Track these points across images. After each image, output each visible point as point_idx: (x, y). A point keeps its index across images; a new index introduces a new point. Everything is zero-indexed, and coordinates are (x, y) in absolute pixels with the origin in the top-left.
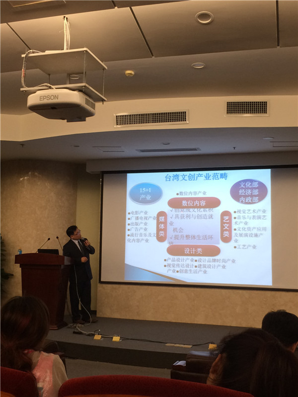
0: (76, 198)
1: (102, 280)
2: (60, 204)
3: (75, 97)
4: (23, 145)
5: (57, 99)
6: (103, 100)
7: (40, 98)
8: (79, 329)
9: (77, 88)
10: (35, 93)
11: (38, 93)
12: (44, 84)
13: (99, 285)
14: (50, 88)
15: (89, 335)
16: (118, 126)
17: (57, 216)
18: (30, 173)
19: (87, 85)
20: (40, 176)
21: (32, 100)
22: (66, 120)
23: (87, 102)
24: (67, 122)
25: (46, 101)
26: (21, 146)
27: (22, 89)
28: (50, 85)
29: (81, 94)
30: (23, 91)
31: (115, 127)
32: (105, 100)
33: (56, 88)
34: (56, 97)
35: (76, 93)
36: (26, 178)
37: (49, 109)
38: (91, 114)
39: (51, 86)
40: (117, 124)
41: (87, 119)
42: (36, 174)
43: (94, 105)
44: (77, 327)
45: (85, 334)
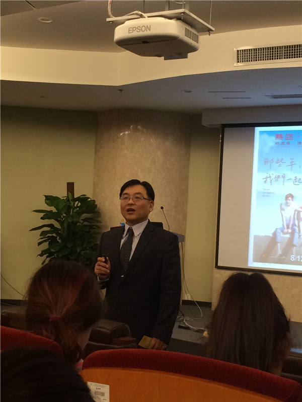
0: (189, 159)
1: (219, 264)
2: (169, 166)
3: (172, 28)
4: (121, 90)
5: (150, 30)
6: (209, 31)
7: (129, 30)
8: (186, 324)
9: (175, 15)
10: (123, 23)
11: (127, 23)
12: (134, 12)
13: (215, 270)
14: (141, 16)
15: (198, 331)
16: (240, 64)
17: (164, 181)
18: (132, 126)
19: (187, 12)
20: (144, 130)
21: (120, 32)
22: (163, 58)
23: (187, 33)
24: (165, 59)
25: (135, 34)
26: (120, 92)
27: (108, 20)
28: (140, 13)
29: (179, 22)
30: (110, 22)
31: (235, 65)
32: (212, 30)
33: (148, 17)
34: (148, 28)
35: (173, 21)
36: (127, 132)
37: (141, 43)
38: (194, 49)
39: (143, 14)
40: (238, 62)
41: (190, 55)
42: (139, 127)
43: (198, 36)
44: (184, 321)
45: (193, 330)
